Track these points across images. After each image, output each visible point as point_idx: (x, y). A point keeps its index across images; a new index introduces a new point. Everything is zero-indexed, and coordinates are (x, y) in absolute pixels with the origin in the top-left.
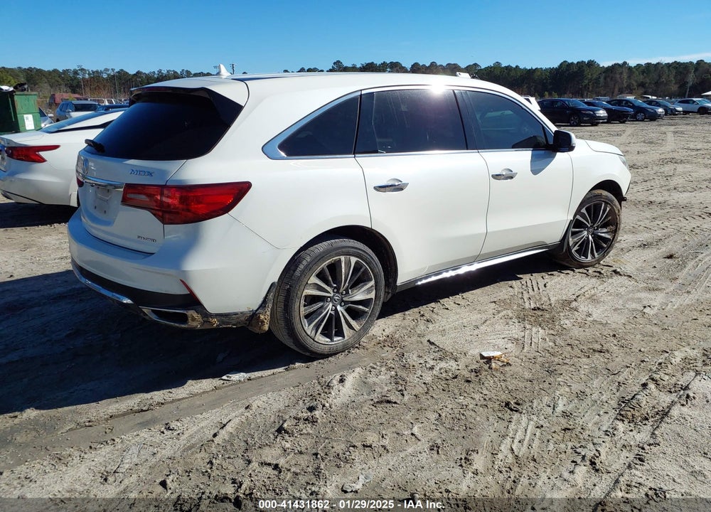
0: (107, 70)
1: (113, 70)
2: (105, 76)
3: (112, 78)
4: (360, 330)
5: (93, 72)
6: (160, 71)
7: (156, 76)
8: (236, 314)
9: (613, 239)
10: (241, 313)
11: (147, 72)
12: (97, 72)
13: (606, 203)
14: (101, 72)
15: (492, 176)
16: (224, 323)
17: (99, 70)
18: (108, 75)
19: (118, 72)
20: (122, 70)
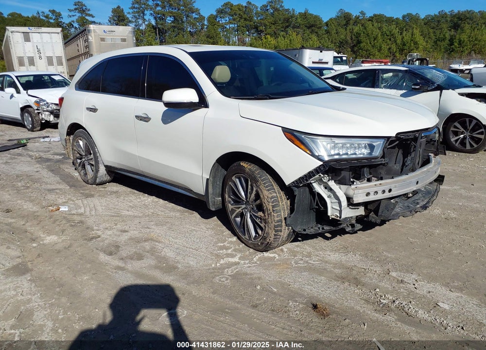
4: (92, 178)
13: (252, 182)
15: (135, 116)
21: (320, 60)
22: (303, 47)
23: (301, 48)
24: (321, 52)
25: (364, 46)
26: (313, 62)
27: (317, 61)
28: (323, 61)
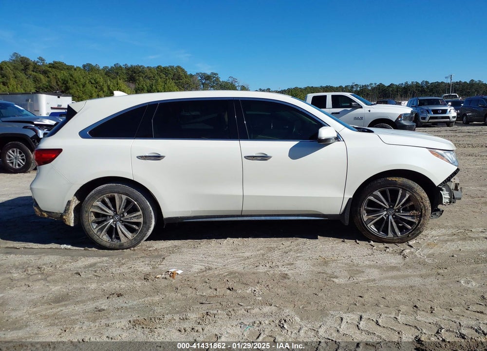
0: (371, 84)
1: (375, 84)
2: (370, 88)
3: (373, 89)
4: (132, 239)
5: (363, 86)
6: (406, 83)
7: (403, 86)
8: (53, 213)
9: (419, 223)
10: (56, 213)
11: (397, 84)
12: (365, 86)
13: (404, 190)
14: (368, 86)
15: (245, 157)
16: (50, 216)
17: (367, 84)
18: (372, 87)
19: (378, 85)
20: (381, 84)
21: (58, 105)
22: (37, 92)
23: (35, 93)
24: (59, 97)
25: (75, 92)
26: (51, 108)
27: (56, 106)
28: (62, 107)
